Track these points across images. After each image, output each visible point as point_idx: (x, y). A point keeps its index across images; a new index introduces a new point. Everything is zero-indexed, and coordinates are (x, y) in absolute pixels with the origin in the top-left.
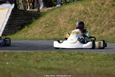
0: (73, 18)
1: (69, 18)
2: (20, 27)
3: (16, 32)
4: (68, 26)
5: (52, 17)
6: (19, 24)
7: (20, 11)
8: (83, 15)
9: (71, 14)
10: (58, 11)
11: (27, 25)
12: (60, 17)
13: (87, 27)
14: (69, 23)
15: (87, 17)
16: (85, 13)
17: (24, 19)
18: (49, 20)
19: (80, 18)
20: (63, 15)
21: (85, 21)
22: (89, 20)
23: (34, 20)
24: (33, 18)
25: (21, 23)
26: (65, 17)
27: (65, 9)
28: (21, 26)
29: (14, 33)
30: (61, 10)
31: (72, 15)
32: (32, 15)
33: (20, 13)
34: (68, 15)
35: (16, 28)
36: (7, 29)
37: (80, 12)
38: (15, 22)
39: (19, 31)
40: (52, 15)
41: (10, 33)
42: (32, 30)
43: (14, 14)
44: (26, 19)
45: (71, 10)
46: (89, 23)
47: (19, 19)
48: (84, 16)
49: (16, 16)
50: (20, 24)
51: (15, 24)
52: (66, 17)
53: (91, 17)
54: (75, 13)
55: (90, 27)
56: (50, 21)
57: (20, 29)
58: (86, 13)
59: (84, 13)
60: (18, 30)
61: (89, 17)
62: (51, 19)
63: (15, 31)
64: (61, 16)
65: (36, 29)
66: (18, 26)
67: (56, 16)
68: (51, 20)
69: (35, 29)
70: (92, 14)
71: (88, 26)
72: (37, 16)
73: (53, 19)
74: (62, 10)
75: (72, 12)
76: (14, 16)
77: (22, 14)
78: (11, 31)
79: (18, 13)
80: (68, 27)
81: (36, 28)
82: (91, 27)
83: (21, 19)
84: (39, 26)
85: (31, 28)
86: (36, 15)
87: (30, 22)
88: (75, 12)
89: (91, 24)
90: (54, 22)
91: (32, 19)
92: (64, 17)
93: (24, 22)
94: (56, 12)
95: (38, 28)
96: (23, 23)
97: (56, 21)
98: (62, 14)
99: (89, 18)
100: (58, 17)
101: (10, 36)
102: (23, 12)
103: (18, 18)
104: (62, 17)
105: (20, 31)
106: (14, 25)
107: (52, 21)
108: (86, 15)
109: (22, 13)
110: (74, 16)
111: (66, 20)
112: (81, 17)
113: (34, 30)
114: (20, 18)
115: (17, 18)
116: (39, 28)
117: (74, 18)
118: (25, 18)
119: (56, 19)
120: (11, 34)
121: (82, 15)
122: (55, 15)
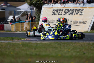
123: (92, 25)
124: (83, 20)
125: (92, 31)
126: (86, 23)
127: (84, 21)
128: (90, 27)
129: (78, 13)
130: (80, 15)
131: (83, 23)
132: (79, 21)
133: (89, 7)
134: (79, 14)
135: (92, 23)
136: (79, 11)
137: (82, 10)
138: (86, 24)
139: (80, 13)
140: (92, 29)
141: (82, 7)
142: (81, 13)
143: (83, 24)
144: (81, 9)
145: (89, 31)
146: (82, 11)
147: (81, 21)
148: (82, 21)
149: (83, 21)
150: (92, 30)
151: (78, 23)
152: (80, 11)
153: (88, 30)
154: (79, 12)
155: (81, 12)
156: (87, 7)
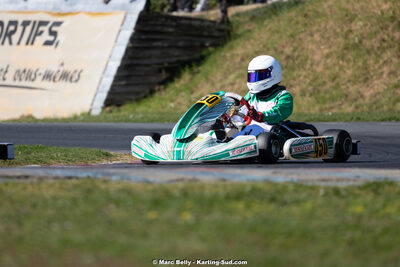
0: (357, 41)
1: (341, 40)
2: (164, 75)
3: (152, 93)
5: (280, 37)
6: (162, 64)
7: (163, 19)
8: (393, 31)
11: (190, 66)
12: (310, 38)
14: (342, 58)
17: (178, 48)
18: (268, 49)
20: (318, 30)
23: (211, 49)
24: (207, 44)
25: (169, 60)
26: (329, 39)
28: (167, 70)
29: (145, 97)
30: (306, 16)
31: (351, 31)
32: (205, 33)
33: (164, 25)
35: (153, 79)
36: (124, 83)
38: (149, 57)
39: (162, 87)
40: (278, 31)
41: (133, 97)
42: (213, 84)
43: (147, 29)
44: (184, 48)
47: (163, 47)
48: (397, 35)
49: (152, 36)
50: (166, 65)
51: (147, 65)
54: (360, 24)
57: (165, 83)
59: (396, 22)
60: (160, 84)
63: (147, 91)
64: (312, 35)
65: (227, 82)
66: (160, 71)
67: (292, 35)
68: (275, 49)
69: (221, 80)
72: (219, 37)
76: (144, 37)
77: (171, 30)
78: (136, 89)
79: (159, 28)
80: (344, 72)
81: (226, 77)
83: (170, 47)
84: (237, 72)
85: (207, 79)
86: (216, 34)
87: (197, 56)
91: (203, 46)
92: (323, 36)
93: (178, 56)
94: (291, 20)
95: (232, 77)
96: (174, 59)
100: (300, 39)
101: (134, 105)
102: (174, 23)
103: (159, 44)
104: (317, 36)
105: (165, 88)
106: (147, 69)
107: (282, 52)
109: (171, 26)
110: (361, 35)
112: (386, 37)
113: (218, 85)
114: (166, 45)
115: (155, 44)
116: (238, 77)
118: (181, 44)
120: (138, 101)
122: (289, 33)
123: (107, 88)
124: (62, 65)
125: (110, 111)
126: (76, 77)
128: (103, 96)
129: (37, 38)
130: (47, 44)
131: (65, 77)
132: (43, 72)
135: (109, 76)
136: (42, 28)
137: (59, 24)
138: (76, 81)
140: (109, 102)
141: (57, 12)
142: (51, 39)
145: (96, 112)
146: (54, 28)
149: (62, 69)
150: (108, 109)
152: (45, 28)
153: (91, 110)
154: (42, 31)
155: (54, 33)
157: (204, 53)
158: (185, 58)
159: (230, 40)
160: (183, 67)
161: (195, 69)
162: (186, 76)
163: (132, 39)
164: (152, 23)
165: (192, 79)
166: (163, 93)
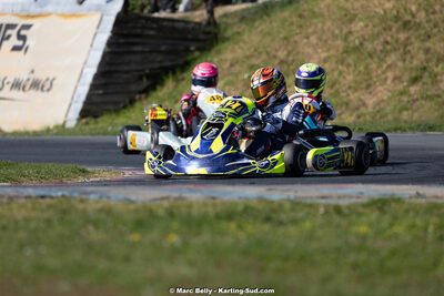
0: (357, 42)
1: (339, 42)
2: (145, 83)
3: (132, 102)
4: (341, 73)
5: (273, 40)
6: (143, 70)
7: (143, 21)
8: (397, 32)
9: (345, 31)
10: (290, 17)
11: (174, 73)
12: (305, 41)
13: (421, 77)
14: (342, 62)
15: (413, 39)
16: (406, 25)
17: (161, 52)
18: (260, 53)
19: (387, 43)
20: (314, 32)
21: (409, 52)
22: (427, 51)
23: (197, 54)
24: (192, 48)
25: (150, 66)
26: (326, 41)
27: (316, 10)
28: (148, 77)
29: (125, 107)
30: (301, 16)
31: (350, 32)
32: (190, 36)
33: (144, 28)
34: (337, 32)
35: (134, 87)
36: (101, 92)
37: (383, 19)
38: (128, 63)
39: (143, 96)
40: (269, 34)
41: (111, 107)
43: (125, 32)
44: (167, 53)
45: (343, 13)
46: (428, 61)
47: (143, 52)
48: (402, 36)
49: (131, 40)
50: (147, 71)
51: (127, 72)
52: (329, 42)
53: (429, 37)
54: (361, 24)
55: (436, 76)
56: (264, 57)
57: (146, 91)
58: (409, 22)
59: (400, 23)
60: (141, 92)
61: (422, 37)
62: (269, 49)
63: (127, 100)
64: (307, 38)
66: (140, 78)
67: (285, 38)
68: (268, 53)
70: (435, 26)
71: (427, 74)
72: (205, 41)
73: (277, 51)
74: (306, 14)
75: (351, 21)
76: (122, 41)
77: (152, 33)
78: (115, 98)
79: (139, 31)
80: (344, 78)
82: (439, 78)
83: (151, 52)
84: (226, 79)
86: (202, 37)
87: (181, 61)
88: (361, 20)
89: (437, 66)
90: (282, 62)
91: (187, 50)
92: (320, 39)
93: (161, 62)
94: (284, 21)
95: (220, 84)
96: (156, 65)
97: (291, 58)
98: (311, 30)
99: (423, 41)
100: (296, 42)
101: (114, 115)
102: (155, 26)
103: (139, 48)
104: (313, 39)
105: (147, 97)
106: (125, 76)
107: (275, 57)
108: (411, 32)
109: (152, 29)
110: (363, 36)
111: (332, 52)
112: (389, 39)
114: (147, 49)
115: (136, 48)
117: (361, 44)
118: (163, 48)
119: (290, 48)
120: (117, 111)
121: (394, 30)
122: (281, 36)
123: (83, 98)
124: (33, 72)
125: (87, 123)
126: (47, 85)
127: (40, 75)
128: (78, 106)
129: (5, 43)
130: (16, 48)
131: (36, 85)
132: (11, 79)
133: (59, 11)
134: (8, 45)
135: (84, 84)
136: (9, 32)
137: (27, 27)
138: (49, 90)
139: (14, 41)
140: (84, 114)
141: (24, 13)
142: (20, 43)
143: (33, 94)
144: (21, 22)
145: (71, 124)
146: (23, 32)
147: (24, 76)
148: (25, 78)
149: (32, 77)
150: (84, 120)
151: (7, 87)
152: (13, 33)
153: (65, 123)
154: (9, 36)
155: (22, 38)
156: (48, 15)
157: (189, 58)
158: (168, 64)
159: (217, 43)
160: (167, 74)
161: (179, 76)
162: (170, 84)
163: (109, 43)
164: (130, 25)
165: (176, 87)
166: (145, 102)
